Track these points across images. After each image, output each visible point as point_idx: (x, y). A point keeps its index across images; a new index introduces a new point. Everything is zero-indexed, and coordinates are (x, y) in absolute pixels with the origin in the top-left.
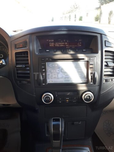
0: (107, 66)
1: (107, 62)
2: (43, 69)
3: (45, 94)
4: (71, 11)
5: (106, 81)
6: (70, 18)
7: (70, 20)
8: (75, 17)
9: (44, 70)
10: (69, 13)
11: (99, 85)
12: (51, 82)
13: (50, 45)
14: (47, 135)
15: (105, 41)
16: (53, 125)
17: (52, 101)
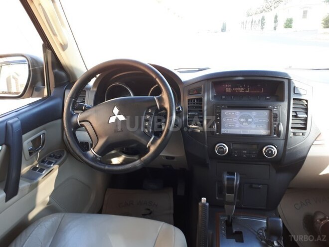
0: (296, 116)
1: (296, 112)
2: (218, 116)
3: (218, 145)
4: (265, 9)
5: (294, 134)
6: (263, 24)
7: (262, 28)
8: (276, 21)
9: (219, 118)
10: (262, 12)
11: (284, 138)
12: (226, 132)
13: (227, 91)
14: (217, 198)
15: (294, 87)
16: (227, 178)
17: (227, 153)
